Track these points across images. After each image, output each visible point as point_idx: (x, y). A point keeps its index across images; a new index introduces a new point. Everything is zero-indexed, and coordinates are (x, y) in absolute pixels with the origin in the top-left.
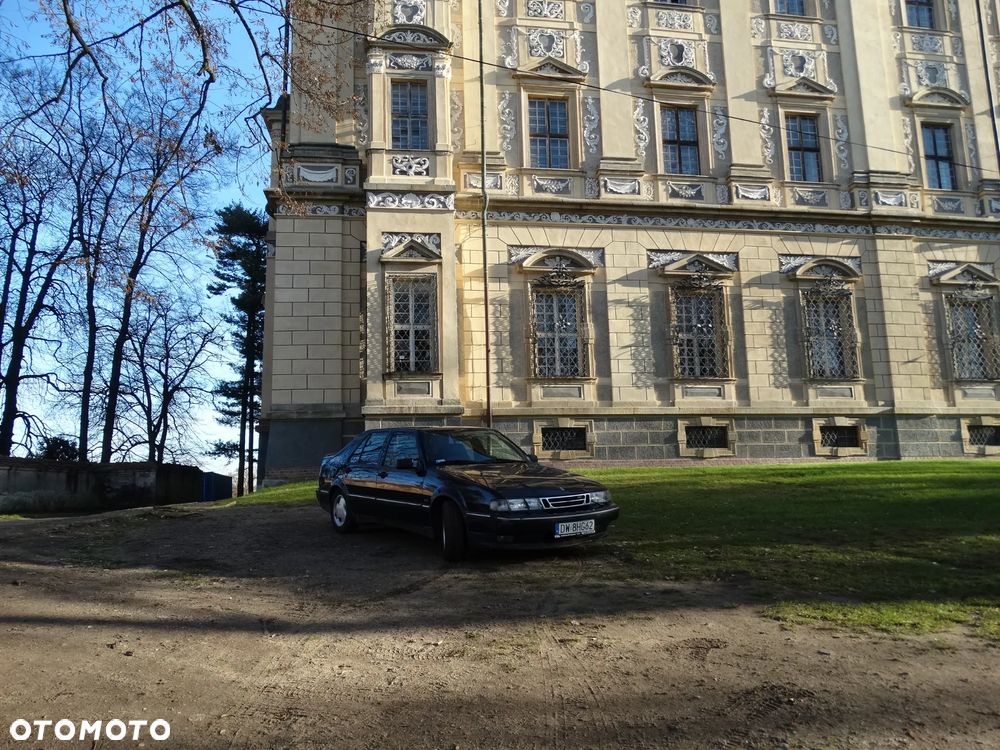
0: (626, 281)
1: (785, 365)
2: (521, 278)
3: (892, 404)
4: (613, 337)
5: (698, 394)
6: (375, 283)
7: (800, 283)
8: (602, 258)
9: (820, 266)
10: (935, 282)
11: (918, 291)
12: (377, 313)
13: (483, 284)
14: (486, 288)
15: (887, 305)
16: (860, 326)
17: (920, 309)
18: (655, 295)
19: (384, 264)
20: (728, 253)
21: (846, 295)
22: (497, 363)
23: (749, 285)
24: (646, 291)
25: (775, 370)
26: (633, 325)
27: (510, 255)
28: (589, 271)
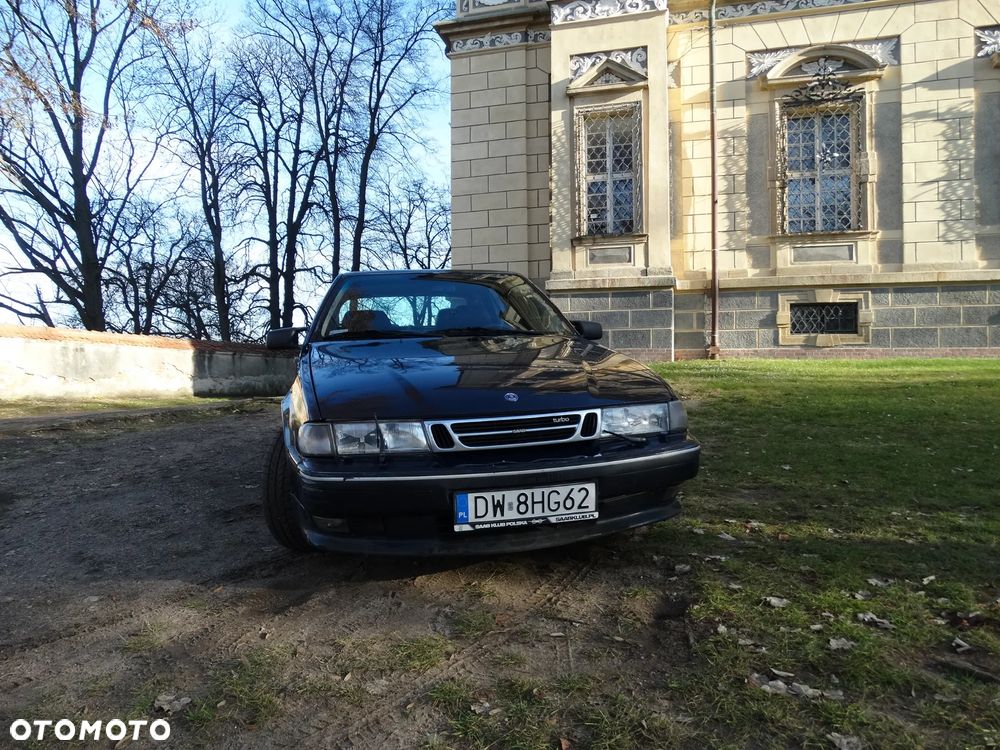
0: (936, 81)
2: (766, 97)
6: (562, 123)
8: (896, 52)
12: (564, 162)
13: (709, 111)
18: (986, 98)
19: (572, 97)
22: (728, 218)
24: (970, 93)
26: (945, 148)
27: (750, 66)
28: (873, 73)
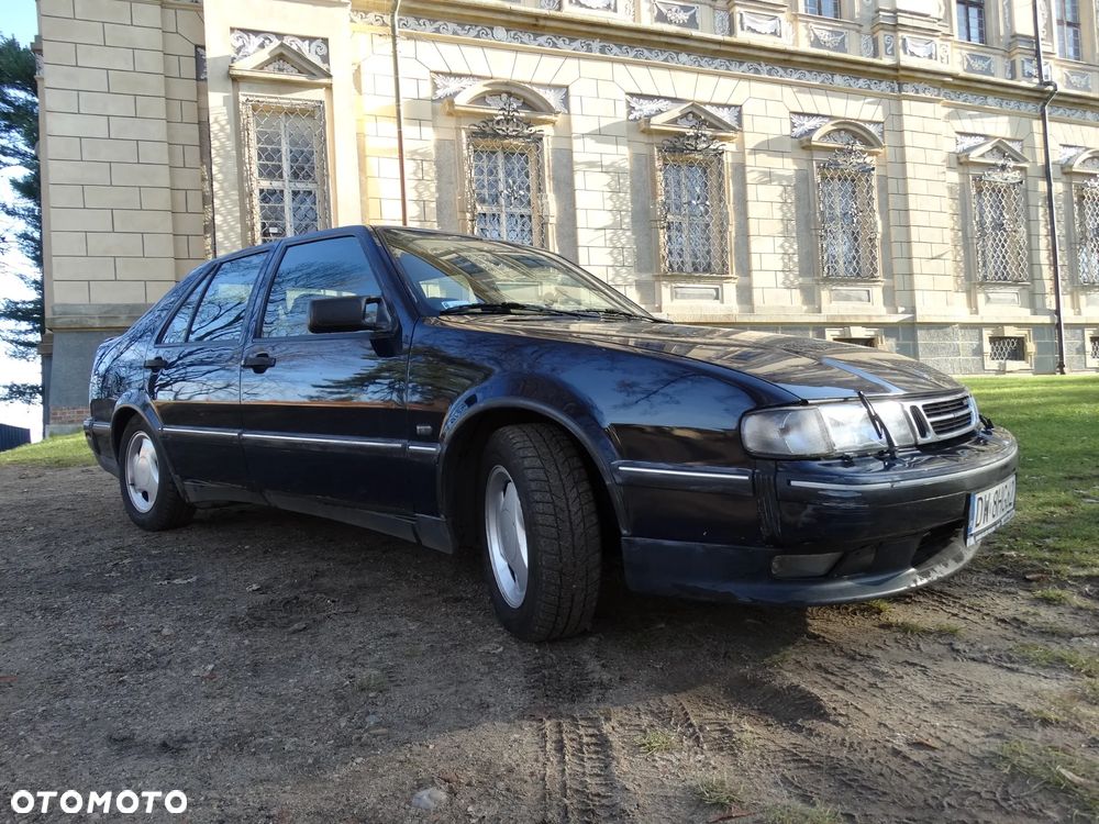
0: (600, 135)
1: (796, 259)
2: (452, 122)
3: (913, 311)
4: (580, 215)
5: (689, 296)
6: (224, 110)
7: (815, 153)
8: (566, 101)
9: (839, 130)
10: (962, 160)
11: (945, 170)
12: (231, 158)
13: (396, 126)
14: (400, 133)
15: (912, 186)
16: (881, 213)
17: (946, 193)
18: (636, 158)
19: (236, 80)
20: (730, 106)
21: (867, 171)
23: (755, 151)
24: (625, 150)
25: (785, 265)
26: (611, 198)
27: (435, 87)
28: (548, 117)
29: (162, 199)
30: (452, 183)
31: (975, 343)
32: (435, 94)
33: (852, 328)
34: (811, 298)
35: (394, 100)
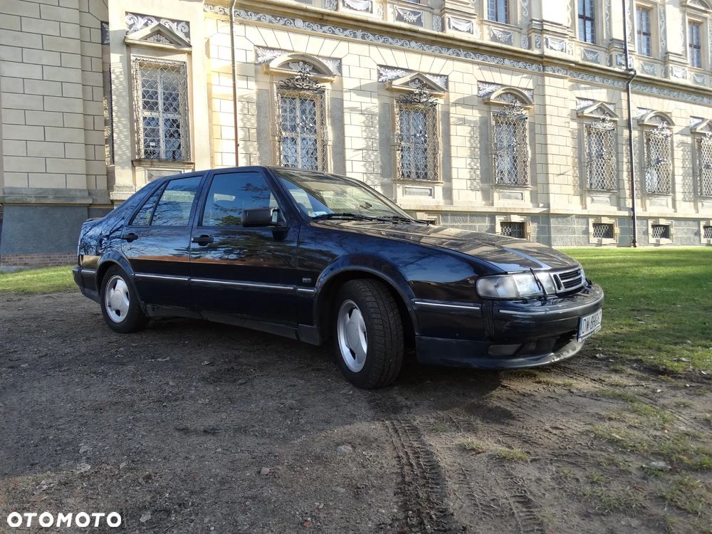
0: (360, 90)
1: (478, 172)
2: (267, 79)
3: (548, 206)
4: (347, 141)
5: (414, 193)
6: (121, 65)
7: (492, 107)
8: (340, 68)
9: (507, 93)
10: (580, 115)
11: (569, 120)
12: (123, 97)
13: (231, 80)
14: (234, 85)
15: (550, 130)
16: (530, 145)
17: (569, 134)
18: (383, 106)
19: (129, 46)
20: (441, 76)
21: (523, 119)
23: (456, 104)
24: (376, 101)
25: (471, 176)
26: (365, 131)
27: (257, 56)
28: (329, 78)
29: (78, 121)
30: (266, 117)
31: (584, 226)
32: (257, 60)
33: (512, 216)
34: (487, 197)
35: (231, 63)
